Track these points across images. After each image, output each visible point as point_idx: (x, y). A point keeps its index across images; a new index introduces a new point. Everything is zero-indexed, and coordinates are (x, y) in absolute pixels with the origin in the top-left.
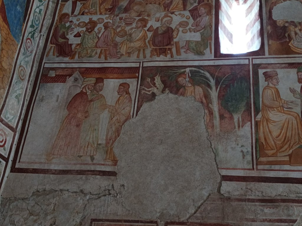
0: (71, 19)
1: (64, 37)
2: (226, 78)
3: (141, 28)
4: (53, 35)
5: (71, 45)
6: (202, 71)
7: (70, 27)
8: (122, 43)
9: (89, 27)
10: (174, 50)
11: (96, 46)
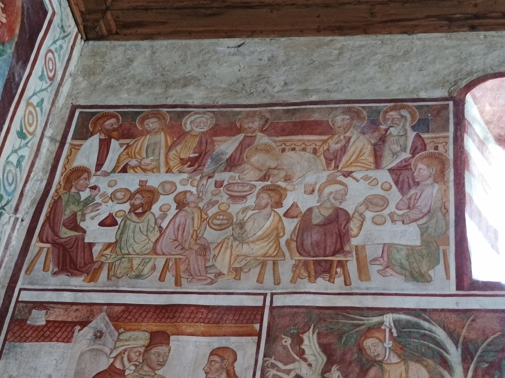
0: (93, 181)
1: (73, 224)
2: (489, 345)
3: (268, 209)
4: (48, 218)
5: (91, 245)
6: (426, 325)
7: (89, 201)
8: (220, 244)
9: (138, 202)
10: (352, 267)
11: (154, 251)
